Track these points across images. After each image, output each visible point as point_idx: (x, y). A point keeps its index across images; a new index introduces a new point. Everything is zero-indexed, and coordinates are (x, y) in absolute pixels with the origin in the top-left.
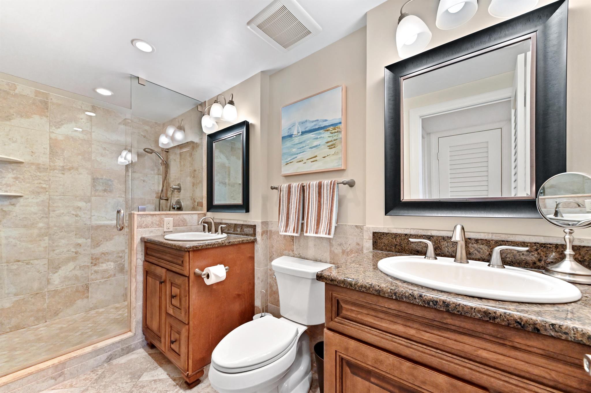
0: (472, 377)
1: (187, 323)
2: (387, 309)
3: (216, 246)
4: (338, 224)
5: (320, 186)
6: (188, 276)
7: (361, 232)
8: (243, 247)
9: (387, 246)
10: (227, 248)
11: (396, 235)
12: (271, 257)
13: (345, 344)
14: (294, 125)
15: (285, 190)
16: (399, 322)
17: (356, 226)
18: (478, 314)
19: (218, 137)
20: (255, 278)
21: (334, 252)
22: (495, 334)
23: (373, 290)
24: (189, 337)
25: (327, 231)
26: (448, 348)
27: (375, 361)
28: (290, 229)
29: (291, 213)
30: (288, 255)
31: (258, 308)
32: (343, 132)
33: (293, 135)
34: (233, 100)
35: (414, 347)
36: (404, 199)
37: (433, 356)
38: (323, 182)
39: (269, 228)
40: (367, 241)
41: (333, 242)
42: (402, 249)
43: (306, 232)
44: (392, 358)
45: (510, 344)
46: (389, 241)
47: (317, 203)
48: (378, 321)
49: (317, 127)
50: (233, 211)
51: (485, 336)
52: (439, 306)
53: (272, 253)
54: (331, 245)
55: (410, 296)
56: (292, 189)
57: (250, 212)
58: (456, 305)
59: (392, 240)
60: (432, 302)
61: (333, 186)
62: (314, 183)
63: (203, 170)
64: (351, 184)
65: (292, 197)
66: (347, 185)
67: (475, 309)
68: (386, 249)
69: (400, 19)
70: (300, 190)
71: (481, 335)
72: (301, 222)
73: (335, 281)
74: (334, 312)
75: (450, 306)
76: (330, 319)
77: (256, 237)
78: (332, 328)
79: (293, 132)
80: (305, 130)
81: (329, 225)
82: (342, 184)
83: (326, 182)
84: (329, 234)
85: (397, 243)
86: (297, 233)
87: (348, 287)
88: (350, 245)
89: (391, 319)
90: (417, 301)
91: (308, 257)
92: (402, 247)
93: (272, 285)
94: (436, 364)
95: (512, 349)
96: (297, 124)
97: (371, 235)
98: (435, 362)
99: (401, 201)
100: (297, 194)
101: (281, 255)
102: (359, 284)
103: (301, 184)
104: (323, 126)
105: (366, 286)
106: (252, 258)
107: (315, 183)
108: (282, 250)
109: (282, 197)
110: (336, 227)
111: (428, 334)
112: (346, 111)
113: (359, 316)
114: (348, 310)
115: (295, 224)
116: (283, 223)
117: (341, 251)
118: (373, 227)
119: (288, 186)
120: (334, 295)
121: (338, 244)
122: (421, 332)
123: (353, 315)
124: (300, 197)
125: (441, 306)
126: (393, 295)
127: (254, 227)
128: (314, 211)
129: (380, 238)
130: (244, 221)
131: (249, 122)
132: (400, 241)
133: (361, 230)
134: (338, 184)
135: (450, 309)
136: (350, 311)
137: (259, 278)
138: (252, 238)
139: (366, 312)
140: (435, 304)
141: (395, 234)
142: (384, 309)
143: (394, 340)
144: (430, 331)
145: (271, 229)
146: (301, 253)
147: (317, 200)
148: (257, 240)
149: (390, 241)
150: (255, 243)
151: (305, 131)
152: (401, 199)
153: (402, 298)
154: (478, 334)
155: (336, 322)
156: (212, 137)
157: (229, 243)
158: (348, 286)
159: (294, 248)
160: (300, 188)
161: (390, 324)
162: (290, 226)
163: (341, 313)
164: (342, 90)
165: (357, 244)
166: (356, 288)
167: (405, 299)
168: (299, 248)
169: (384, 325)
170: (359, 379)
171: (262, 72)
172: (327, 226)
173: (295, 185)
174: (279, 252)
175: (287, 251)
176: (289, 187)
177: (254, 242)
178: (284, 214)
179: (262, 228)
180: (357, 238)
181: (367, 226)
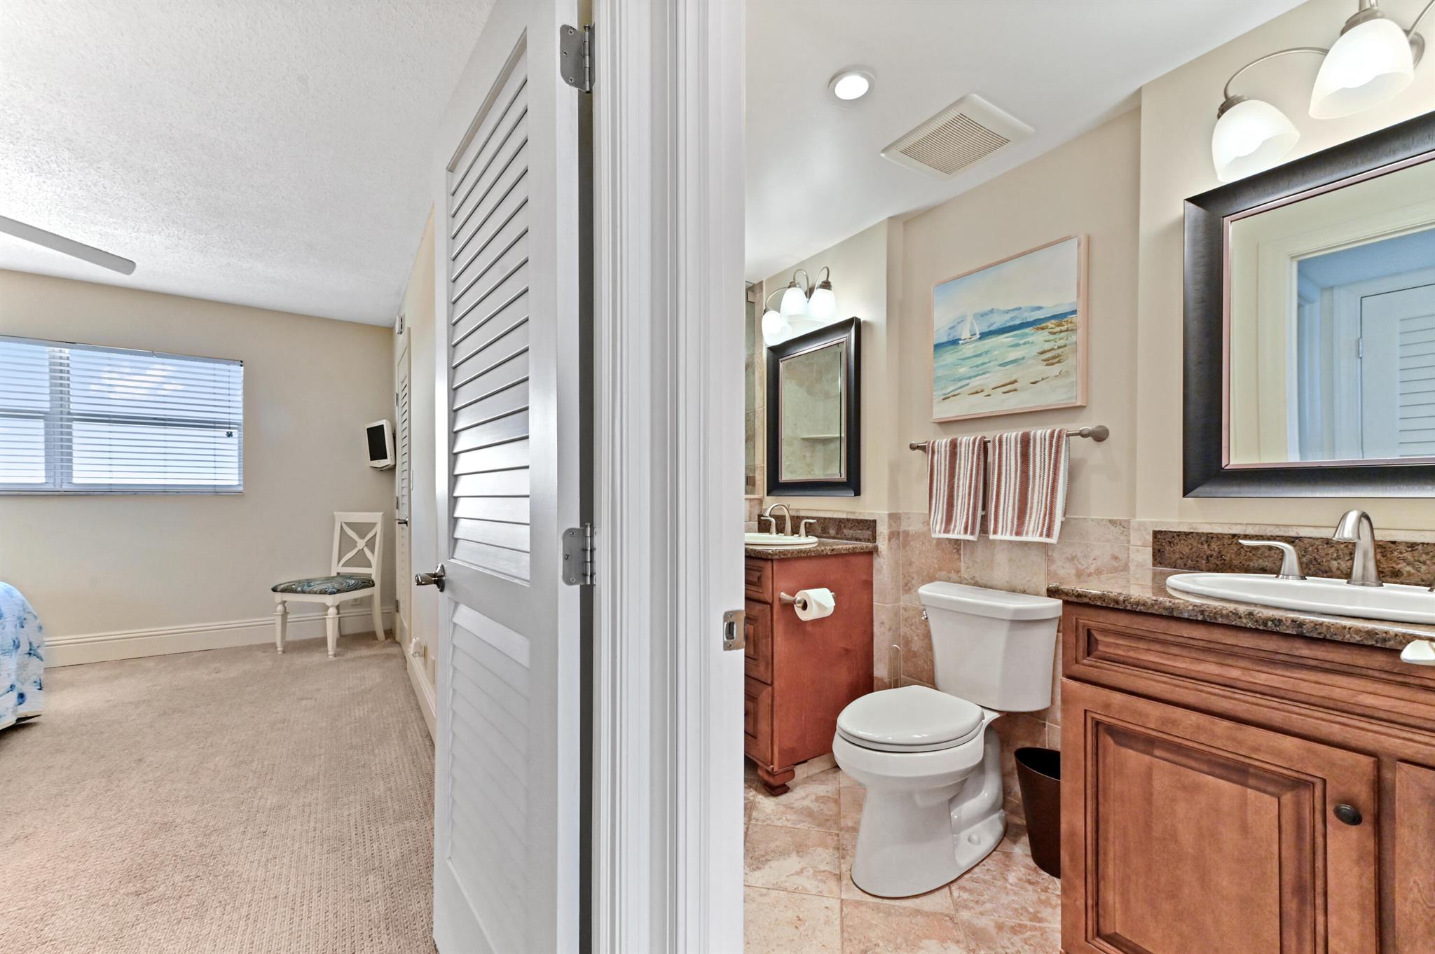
0: (1345, 737)
1: (769, 682)
2: (1187, 639)
3: (813, 554)
4: (1067, 518)
5: (1025, 442)
6: (770, 602)
7: (1122, 534)
8: (854, 560)
9: (1187, 557)
10: (827, 561)
11: (1210, 537)
12: (906, 584)
13: (1104, 698)
14: (961, 321)
15: (943, 449)
16: (1211, 659)
17: (1110, 521)
18: (1356, 636)
19: (792, 350)
20: (875, 623)
21: (1055, 574)
22: (1389, 668)
23: (1159, 608)
24: (772, 706)
25: (1043, 529)
26: (1303, 696)
27: (1163, 722)
28: (955, 526)
29: (958, 496)
30: (948, 580)
31: (883, 680)
32: (1079, 331)
33: (960, 339)
34: (829, 280)
35: (1237, 696)
36: (1231, 463)
37: (1273, 708)
38: (1032, 434)
39: (902, 527)
40: (1138, 551)
41: (1054, 554)
42: (1225, 565)
43: (995, 532)
44: (1194, 717)
45: (1417, 681)
46: (1192, 549)
47: (1018, 475)
48: (1168, 659)
49: (1017, 322)
50: (826, 493)
51: (1370, 672)
52: (1285, 627)
53: (910, 576)
54: (1049, 560)
55: (1230, 614)
56: (960, 448)
57: (862, 495)
58: (1316, 625)
59: (1199, 546)
60: (1272, 621)
61: (1056, 442)
62: (1012, 435)
63: (756, 415)
64: (1099, 436)
65: (960, 464)
66: (1090, 438)
67: (1350, 628)
68: (1185, 565)
69: (1223, 110)
70: (979, 450)
71: (1364, 672)
72: (980, 513)
73: (1086, 596)
74: (1081, 650)
75: (1305, 627)
76: (1074, 661)
77: (876, 544)
78: (1077, 675)
79: (961, 334)
80: (988, 330)
81: (1047, 517)
82: (1079, 437)
83: (1040, 432)
84: (1049, 535)
85: (1213, 553)
86: (972, 533)
87: (1111, 606)
88: (1095, 559)
89: (1194, 655)
90: (1244, 621)
91: (995, 583)
92: (1225, 560)
93: (910, 639)
94: (1281, 721)
95: (1423, 691)
96: (970, 319)
97: (1150, 538)
98: (1277, 717)
99: (1223, 469)
100: (973, 459)
101: (931, 579)
102: (1132, 600)
103: (981, 439)
104: (1032, 319)
105: (1146, 602)
106: (869, 584)
107: (1014, 434)
108: (932, 571)
109: (935, 465)
110: (1062, 522)
111: (1264, 676)
112: (1086, 287)
113: (1132, 654)
114: (1107, 644)
115: (968, 518)
116: (940, 515)
117: (1073, 571)
118: (1152, 522)
119: (951, 442)
120: (1081, 621)
121: (1067, 558)
122: (1252, 672)
123: (1120, 652)
124: (978, 465)
125: (1287, 627)
126: (1199, 614)
127: (871, 525)
128: (1012, 491)
129: (1170, 542)
130: (848, 513)
131: (860, 319)
132: (1219, 549)
133: (1122, 529)
134: (1068, 436)
135: (1305, 631)
136: (1114, 645)
137: (882, 623)
138: (870, 545)
139: (1146, 647)
140: (1277, 623)
141: (1207, 534)
142: (1180, 640)
143: (1200, 687)
144: (1270, 671)
145: (906, 528)
146: (976, 575)
147: (1019, 468)
148: (879, 550)
149: (1194, 549)
150: (875, 555)
151: (990, 331)
152: (1224, 464)
153: (1216, 618)
154: (1357, 671)
155: (1085, 665)
156: (778, 352)
157: (833, 550)
158: (1110, 604)
159: (960, 566)
160: (979, 445)
161: (1191, 663)
162: (956, 520)
163: (1096, 649)
164: (1079, 244)
165: (1112, 558)
166: (1126, 606)
167: (1220, 620)
168: (973, 566)
169: (1182, 665)
170: (1130, 751)
171: (890, 218)
172: (1044, 520)
173: (967, 439)
174: (925, 574)
175: (944, 573)
176: (954, 445)
177: (871, 553)
178: (942, 498)
179: (890, 526)
180: (1112, 546)
181: (1138, 519)
